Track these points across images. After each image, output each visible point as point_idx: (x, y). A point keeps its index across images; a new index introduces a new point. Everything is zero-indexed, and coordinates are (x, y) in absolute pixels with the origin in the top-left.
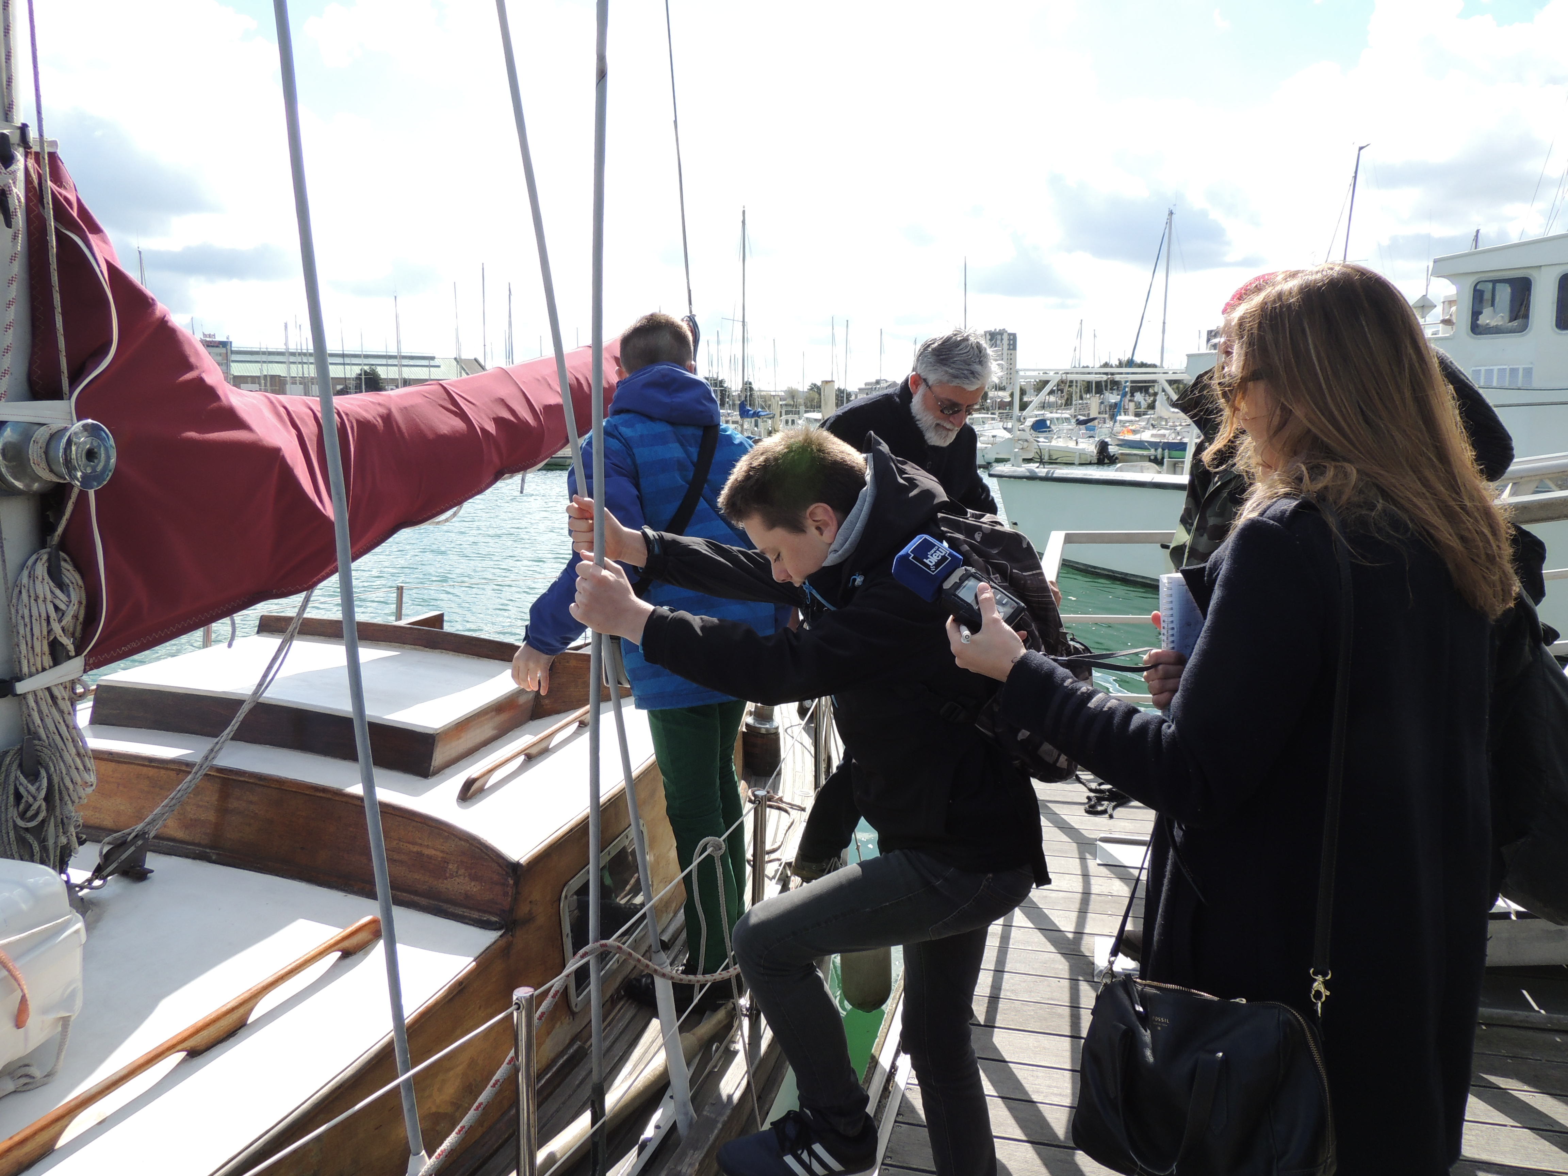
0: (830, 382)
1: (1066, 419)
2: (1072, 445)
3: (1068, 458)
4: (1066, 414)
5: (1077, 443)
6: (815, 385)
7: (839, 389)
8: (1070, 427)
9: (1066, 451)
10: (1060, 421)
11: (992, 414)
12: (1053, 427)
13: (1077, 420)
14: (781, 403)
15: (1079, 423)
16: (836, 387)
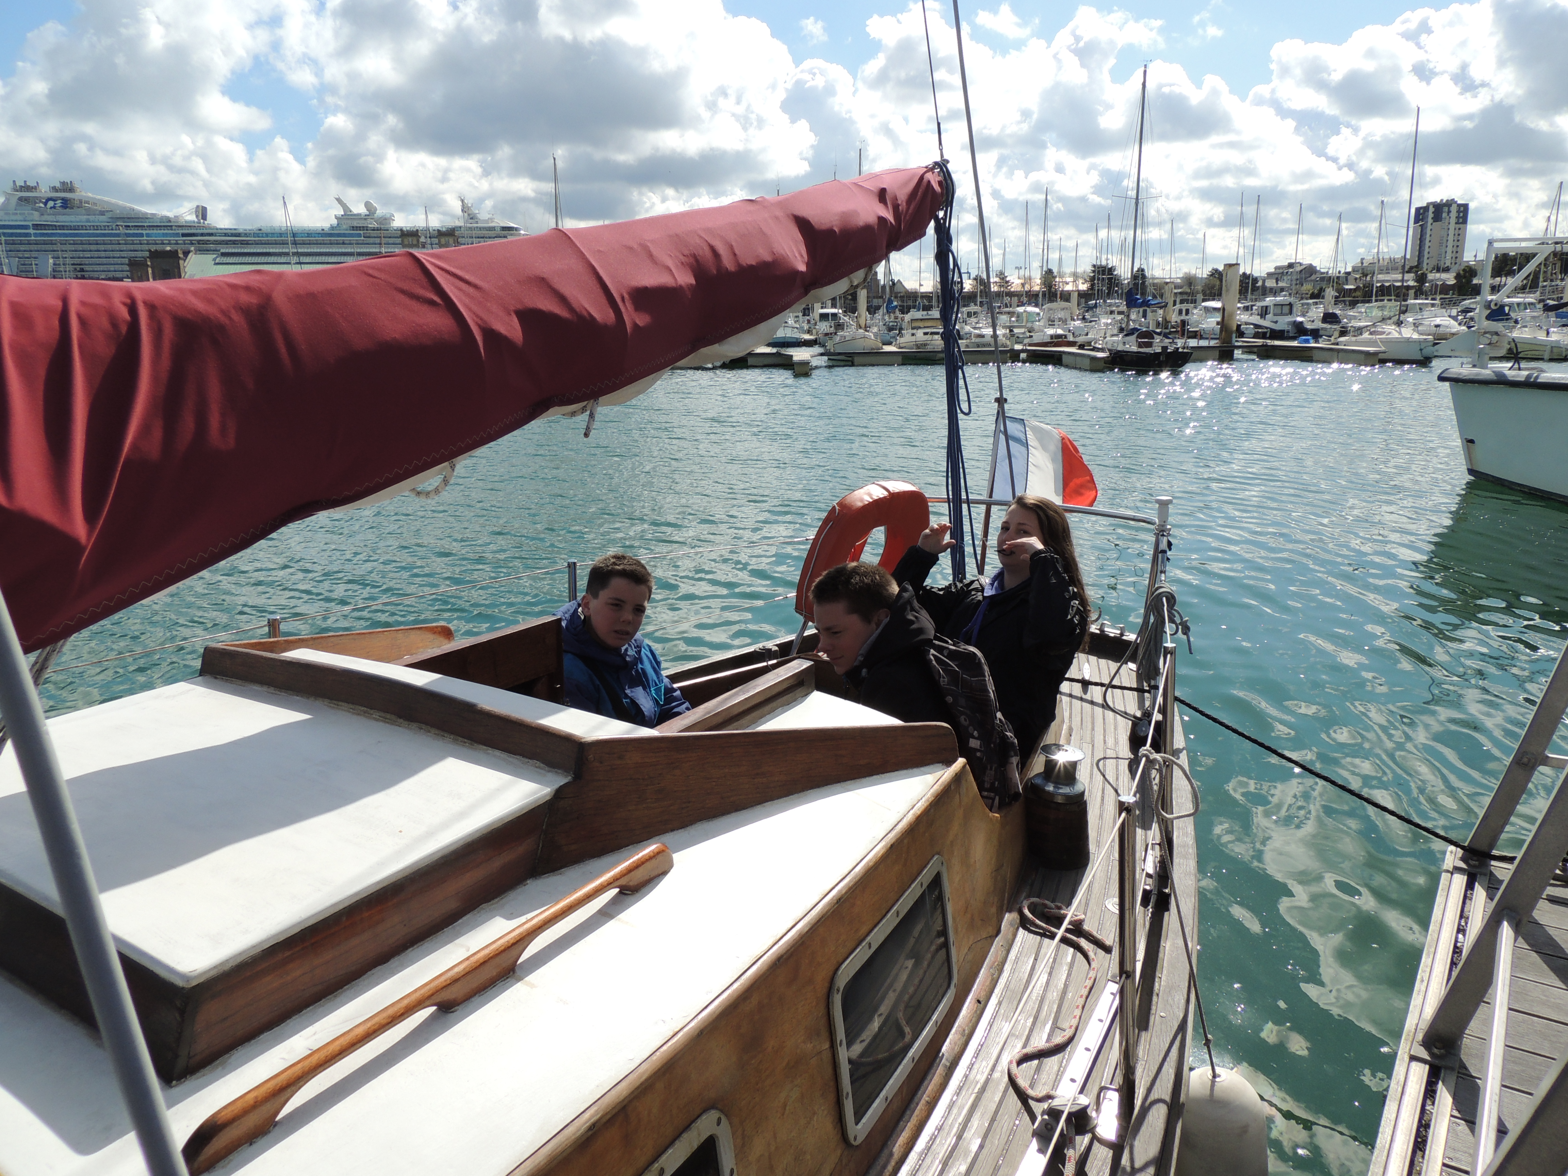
0: (1234, 265)
1: (1530, 304)
2: (1541, 336)
3: (1534, 352)
4: (1531, 299)
5: (1548, 333)
6: (1216, 270)
7: (1244, 274)
8: (1535, 314)
9: (1534, 344)
10: (1522, 307)
11: (1433, 299)
12: (1513, 315)
13: (1545, 306)
14: (1176, 291)
15: (1548, 308)
16: (1241, 272)
